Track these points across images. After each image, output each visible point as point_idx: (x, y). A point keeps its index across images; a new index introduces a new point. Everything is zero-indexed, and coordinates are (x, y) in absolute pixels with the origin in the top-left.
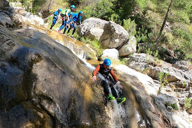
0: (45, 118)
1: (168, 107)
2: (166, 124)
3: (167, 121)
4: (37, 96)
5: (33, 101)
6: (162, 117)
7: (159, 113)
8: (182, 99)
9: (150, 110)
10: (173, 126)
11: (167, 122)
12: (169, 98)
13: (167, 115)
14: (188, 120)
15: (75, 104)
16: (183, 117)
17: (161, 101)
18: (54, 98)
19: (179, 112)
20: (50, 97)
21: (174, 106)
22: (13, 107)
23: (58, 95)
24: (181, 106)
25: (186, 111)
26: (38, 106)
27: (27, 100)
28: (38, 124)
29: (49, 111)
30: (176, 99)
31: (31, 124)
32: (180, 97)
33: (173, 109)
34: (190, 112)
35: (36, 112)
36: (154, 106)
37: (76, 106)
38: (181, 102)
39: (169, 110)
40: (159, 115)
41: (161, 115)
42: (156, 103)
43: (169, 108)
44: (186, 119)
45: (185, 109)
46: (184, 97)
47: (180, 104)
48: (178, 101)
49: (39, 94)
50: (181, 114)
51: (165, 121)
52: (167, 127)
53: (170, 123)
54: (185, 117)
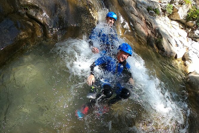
0: (35, 26)
1: (150, 11)
2: (149, 27)
3: (149, 23)
4: (23, 7)
5: (20, 13)
6: (145, 20)
7: (142, 16)
8: (164, 4)
9: (132, 13)
10: (155, 29)
11: (149, 25)
12: (151, 3)
13: (149, 19)
14: (170, 25)
15: (61, 8)
16: (164, 21)
17: (143, 5)
18: (40, 5)
19: (161, 17)
20: (36, 5)
21: (156, 11)
22: (3, 20)
23: (43, 3)
24: (163, 12)
25: (168, 16)
26: (26, 16)
27: (14, 12)
28: (30, 32)
29: (37, 18)
30: (158, 4)
31: (23, 33)
32: (162, 3)
33: (155, 13)
34: (172, 18)
35: (25, 22)
36: (137, 10)
37: (62, 10)
38: (163, 8)
39: (151, 14)
40: (142, 18)
41: (144, 19)
42: (138, 7)
43: (151, 13)
44: (168, 24)
45: (167, 15)
46: (166, 3)
47: (162, 9)
48: (160, 6)
49: (24, 4)
50: (163, 19)
51: (147, 23)
52: (149, 29)
53: (152, 25)
54: (166, 22)
